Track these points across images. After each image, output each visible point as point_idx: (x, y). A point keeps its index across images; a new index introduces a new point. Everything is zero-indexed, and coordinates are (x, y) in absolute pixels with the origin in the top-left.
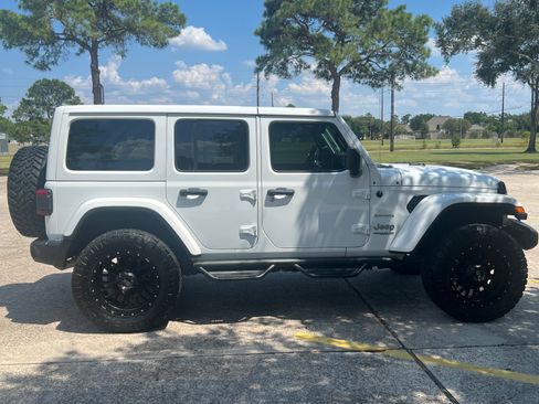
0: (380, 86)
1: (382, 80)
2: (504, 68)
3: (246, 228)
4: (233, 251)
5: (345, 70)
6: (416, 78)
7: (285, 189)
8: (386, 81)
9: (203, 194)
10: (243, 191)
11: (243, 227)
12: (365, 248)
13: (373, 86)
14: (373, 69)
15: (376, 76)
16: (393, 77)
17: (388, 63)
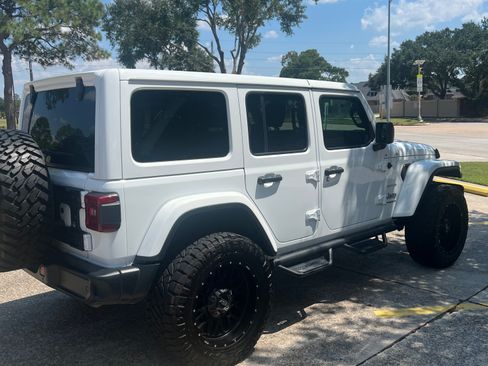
0: (50, 64)
1: (53, 59)
2: (140, 56)
3: (311, 213)
4: (298, 241)
5: (13, 46)
6: (88, 59)
7: (335, 167)
8: (57, 60)
9: (277, 179)
10: (309, 173)
11: (309, 213)
12: (381, 218)
13: (43, 64)
14: (43, 47)
15: (45, 54)
16: (63, 56)
17: (58, 42)
